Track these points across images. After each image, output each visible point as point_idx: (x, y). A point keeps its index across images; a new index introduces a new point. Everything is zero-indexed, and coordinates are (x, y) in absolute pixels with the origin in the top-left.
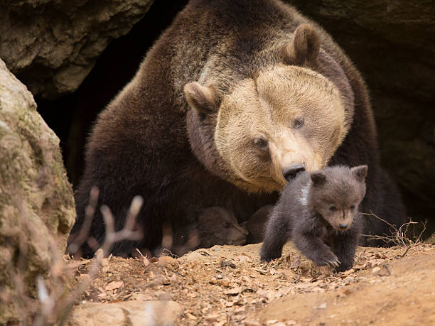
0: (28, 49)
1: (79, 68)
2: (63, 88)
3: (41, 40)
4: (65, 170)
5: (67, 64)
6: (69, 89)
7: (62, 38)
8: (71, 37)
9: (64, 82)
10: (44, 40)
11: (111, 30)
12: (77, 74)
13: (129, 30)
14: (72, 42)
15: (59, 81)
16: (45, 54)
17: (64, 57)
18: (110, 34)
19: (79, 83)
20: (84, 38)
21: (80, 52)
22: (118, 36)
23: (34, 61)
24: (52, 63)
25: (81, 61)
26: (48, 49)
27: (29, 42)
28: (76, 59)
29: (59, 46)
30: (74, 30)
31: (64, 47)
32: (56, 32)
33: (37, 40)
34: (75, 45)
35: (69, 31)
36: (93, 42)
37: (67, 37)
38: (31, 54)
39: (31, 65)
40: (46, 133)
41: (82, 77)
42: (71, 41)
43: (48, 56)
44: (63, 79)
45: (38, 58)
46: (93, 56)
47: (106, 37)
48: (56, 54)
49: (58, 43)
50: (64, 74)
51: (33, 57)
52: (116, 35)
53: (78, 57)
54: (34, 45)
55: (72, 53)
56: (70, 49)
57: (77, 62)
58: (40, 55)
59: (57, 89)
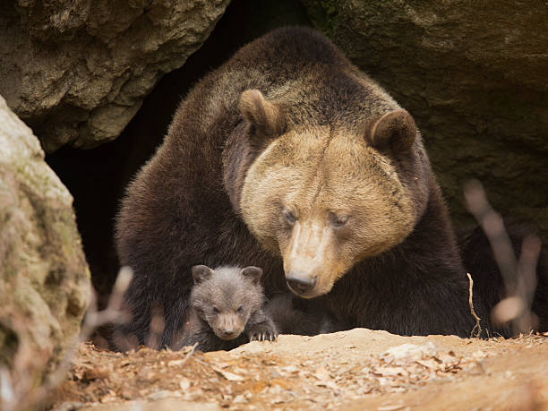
0: (55, 85)
1: (121, 110)
2: (99, 134)
3: (72, 74)
4: (79, 236)
5: (105, 104)
6: (109, 135)
7: (99, 71)
8: (109, 70)
9: (101, 128)
10: (76, 74)
11: (161, 63)
12: (117, 117)
13: (183, 62)
14: (112, 77)
15: (95, 125)
16: (77, 92)
17: (102, 96)
18: (160, 67)
19: (121, 129)
20: (126, 71)
21: (121, 90)
22: (169, 70)
23: (62, 99)
24: (86, 103)
25: (123, 101)
26: (80, 85)
27: (56, 76)
28: (116, 98)
29: (95, 81)
30: (113, 62)
31: (101, 83)
32: (91, 64)
33: (66, 73)
34: (115, 80)
35: (107, 63)
36: (138, 78)
37: (105, 70)
38: (59, 91)
39: (59, 105)
40: (54, 189)
41: (124, 121)
42: (110, 75)
43: (80, 94)
44: (100, 123)
45: (67, 95)
46: (138, 95)
47: (154, 71)
48: (91, 92)
49: (93, 78)
50: (103, 117)
51: (61, 95)
52: (167, 69)
53: (119, 95)
54: (63, 79)
55: (112, 91)
56: (108, 86)
57: (118, 103)
58: (70, 93)
59: (93, 135)
